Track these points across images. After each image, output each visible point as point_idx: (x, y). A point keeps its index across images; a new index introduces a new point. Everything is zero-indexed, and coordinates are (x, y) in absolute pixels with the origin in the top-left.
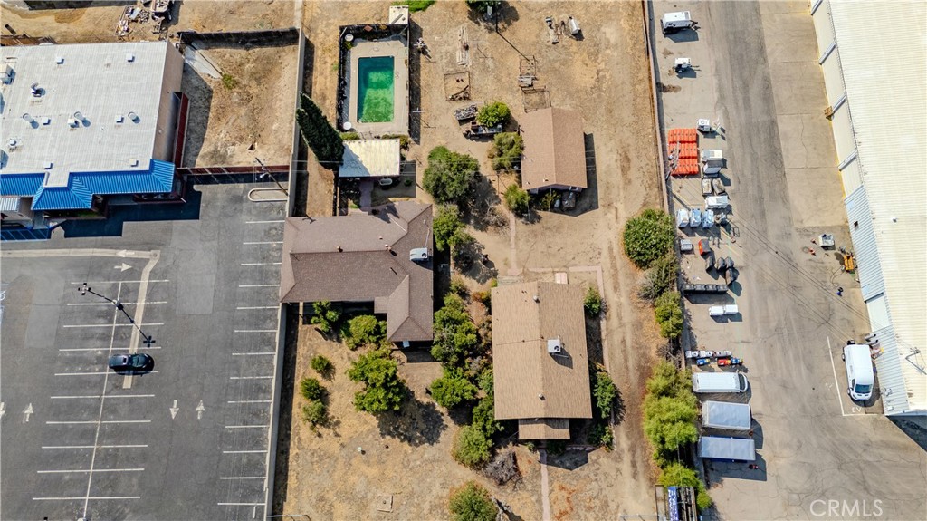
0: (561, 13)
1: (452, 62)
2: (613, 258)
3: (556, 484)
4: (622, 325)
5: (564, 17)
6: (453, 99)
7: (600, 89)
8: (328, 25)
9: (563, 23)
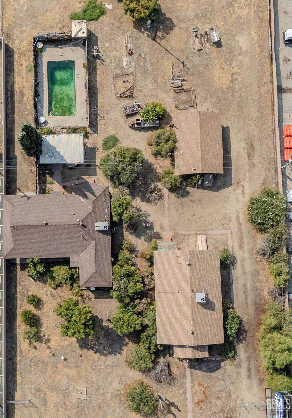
0: (204, 24)
1: (119, 65)
2: (239, 224)
3: (196, 382)
4: (244, 274)
5: (207, 27)
6: (121, 97)
7: (233, 89)
8: (22, 32)
9: (206, 33)
